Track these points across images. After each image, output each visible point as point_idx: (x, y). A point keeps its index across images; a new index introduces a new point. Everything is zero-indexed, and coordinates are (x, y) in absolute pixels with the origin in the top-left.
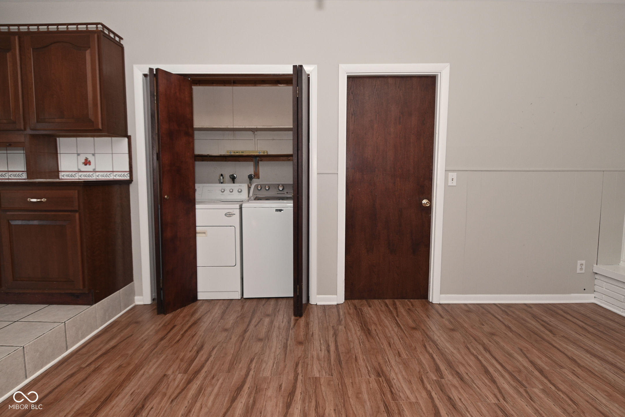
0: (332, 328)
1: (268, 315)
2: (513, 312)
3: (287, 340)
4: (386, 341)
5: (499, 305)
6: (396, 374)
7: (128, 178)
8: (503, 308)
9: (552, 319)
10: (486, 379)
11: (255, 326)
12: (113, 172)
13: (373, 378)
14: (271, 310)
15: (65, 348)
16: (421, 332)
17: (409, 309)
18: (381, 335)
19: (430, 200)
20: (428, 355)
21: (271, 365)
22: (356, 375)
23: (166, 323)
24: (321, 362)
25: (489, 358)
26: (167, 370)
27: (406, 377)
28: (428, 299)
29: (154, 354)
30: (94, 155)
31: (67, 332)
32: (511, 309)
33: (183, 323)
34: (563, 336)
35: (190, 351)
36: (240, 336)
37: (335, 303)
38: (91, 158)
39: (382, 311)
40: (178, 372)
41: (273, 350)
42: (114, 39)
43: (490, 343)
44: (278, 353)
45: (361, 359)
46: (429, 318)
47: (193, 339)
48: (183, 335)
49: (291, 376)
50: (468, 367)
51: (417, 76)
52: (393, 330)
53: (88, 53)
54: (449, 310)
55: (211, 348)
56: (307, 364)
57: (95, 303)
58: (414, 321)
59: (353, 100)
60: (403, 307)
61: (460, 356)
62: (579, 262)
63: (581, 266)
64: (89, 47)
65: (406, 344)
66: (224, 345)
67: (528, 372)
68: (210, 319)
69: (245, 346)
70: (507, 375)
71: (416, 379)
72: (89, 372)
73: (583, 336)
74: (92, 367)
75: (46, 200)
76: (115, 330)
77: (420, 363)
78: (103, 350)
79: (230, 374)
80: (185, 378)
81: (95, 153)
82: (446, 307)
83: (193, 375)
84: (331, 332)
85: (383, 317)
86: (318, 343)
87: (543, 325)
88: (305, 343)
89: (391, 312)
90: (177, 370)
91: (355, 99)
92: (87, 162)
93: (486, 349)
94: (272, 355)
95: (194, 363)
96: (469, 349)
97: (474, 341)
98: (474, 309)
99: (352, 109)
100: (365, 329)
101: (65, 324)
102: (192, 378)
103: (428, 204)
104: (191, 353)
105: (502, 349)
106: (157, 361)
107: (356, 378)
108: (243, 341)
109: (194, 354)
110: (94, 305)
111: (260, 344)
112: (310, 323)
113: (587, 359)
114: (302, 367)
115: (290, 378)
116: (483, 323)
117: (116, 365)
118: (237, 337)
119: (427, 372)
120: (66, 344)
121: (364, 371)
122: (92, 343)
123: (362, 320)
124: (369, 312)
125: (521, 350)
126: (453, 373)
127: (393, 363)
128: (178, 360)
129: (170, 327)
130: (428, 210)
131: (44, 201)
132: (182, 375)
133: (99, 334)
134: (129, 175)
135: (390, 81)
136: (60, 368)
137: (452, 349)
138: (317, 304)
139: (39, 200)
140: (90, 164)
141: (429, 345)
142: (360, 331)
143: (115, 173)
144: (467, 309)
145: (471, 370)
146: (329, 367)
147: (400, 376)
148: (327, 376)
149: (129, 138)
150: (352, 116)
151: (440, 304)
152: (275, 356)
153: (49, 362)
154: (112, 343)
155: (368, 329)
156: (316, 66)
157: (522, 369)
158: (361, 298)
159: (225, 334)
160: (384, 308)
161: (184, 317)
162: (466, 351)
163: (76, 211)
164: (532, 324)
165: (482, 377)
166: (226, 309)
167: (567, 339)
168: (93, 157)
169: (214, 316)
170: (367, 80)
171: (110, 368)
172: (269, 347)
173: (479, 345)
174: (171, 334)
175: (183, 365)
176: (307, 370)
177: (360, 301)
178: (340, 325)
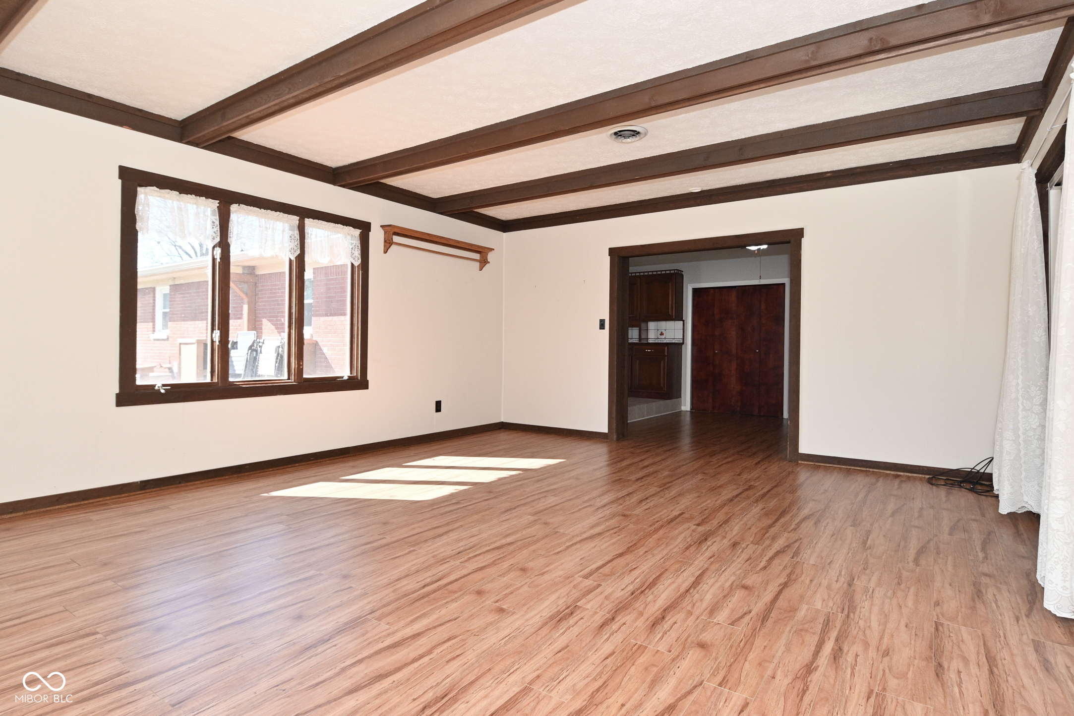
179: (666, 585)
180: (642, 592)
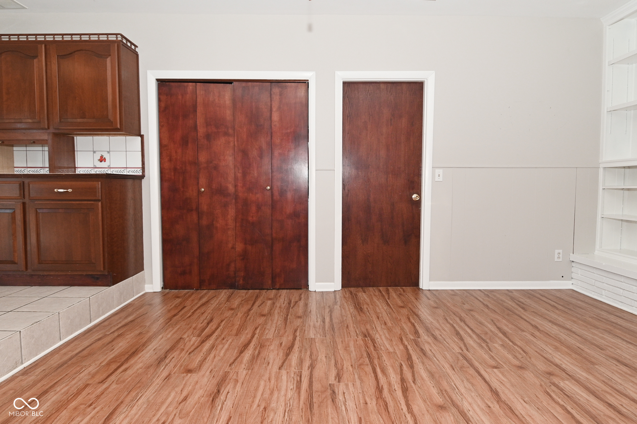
0: (328, 307)
1: (270, 299)
2: (495, 296)
3: (287, 315)
4: (375, 315)
5: (483, 291)
6: (380, 336)
7: (141, 174)
8: (486, 293)
9: (528, 300)
10: (456, 338)
11: (259, 307)
12: (126, 168)
13: (360, 338)
14: (273, 295)
15: (89, 321)
16: (408, 309)
17: (400, 294)
18: (372, 312)
19: (420, 194)
20: (410, 324)
21: (273, 331)
22: (346, 336)
23: (176, 304)
24: (316, 329)
25: (462, 326)
26: (183, 335)
27: (389, 337)
28: (419, 287)
29: (169, 325)
30: (109, 152)
31: (91, 306)
32: (493, 293)
33: (192, 305)
34: (534, 312)
35: (202, 323)
36: (245, 313)
37: (332, 290)
38: (106, 155)
39: (375, 295)
40: (192, 336)
41: (275, 322)
42: (131, 47)
43: (466, 316)
44: (279, 324)
45: (352, 327)
46: (417, 300)
47: (203, 315)
48: (193, 313)
49: (291, 338)
50: (443, 331)
51: (407, 82)
52: (383, 308)
53: (108, 60)
54: (437, 295)
55: (219, 321)
56: (304, 330)
57: (113, 285)
58: (403, 302)
59: (349, 104)
60: (395, 292)
61: (438, 325)
62: (557, 251)
63: (559, 254)
64: (110, 55)
65: (392, 317)
66: (232, 319)
67: (494, 334)
68: (217, 302)
69: (250, 319)
70: (474, 336)
71: (397, 338)
72: (114, 337)
73: (552, 312)
74: (116, 334)
75: (71, 190)
76: (130, 310)
77: (402, 329)
78: (123, 323)
79: (237, 337)
80: (199, 340)
81: (110, 151)
82: (434, 292)
83: (206, 337)
84: (327, 310)
85: (375, 299)
86: (315, 317)
87: (518, 304)
88: (304, 317)
89: (383, 296)
90: (191, 335)
91: (350, 103)
92: (102, 159)
93: (461, 320)
94: (274, 325)
95: (206, 331)
96: (447, 320)
97: (453, 315)
98: (459, 293)
99: (347, 111)
100: (358, 307)
101: (90, 299)
102: (205, 339)
103: (417, 198)
104: (202, 324)
105: (476, 320)
106: (173, 330)
107: (346, 339)
108: (248, 316)
109: (205, 325)
110: (112, 286)
111: (263, 319)
112: (308, 304)
113: (547, 326)
114: (300, 332)
115: (289, 339)
116: (465, 303)
117: (137, 332)
118: (243, 314)
119: (407, 335)
120: (90, 317)
121: (353, 334)
122: (112, 319)
123: (356, 301)
124: (363, 296)
125: (492, 321)
126: (429, 335)
127: (379, 329)
128: (191, 330)
129: (181, 307)
130: (418, 204)
131: (69, 191)
132: (196, 338)
133: (117, 312)
134: (141, 171)
135: (382, 86)
136: (87, 335)
137: (431, 320)
138: (315, 291)
139: (65, 190)
140: (105, 161)
141: (413, 317)
142: (354, 309)
143: (128, 170)
144: (453, 293)
145: (445, 333)
146: (324, 332)
147: (383, 337)
148: (322, 337)
149: (142, 137)
150: (348, 118)
151: (429, 290)
152: (276, 325)
153: (77, 330)
154: (130, 318)
155: (361, 308)
156: (315, 72)
157: (489, 332)
158: (358, 286)
159: (231, 312)
160: (377, 293)
161: (193, 300)
162: (444, 321)
163: (99, 200)
164: (508, 304)
165: (454, 337)
166: (231, 295)
167: (536, 313)
168: (109, 154)
169: (220, 300)
170: (361, 85)
171: (132, 334)
172: (271, 320)
173: (456, 317)
174: (183, 312)
175: (196, 332)
176: (304, 334)
177: (356, 288)
178: (336, 305)
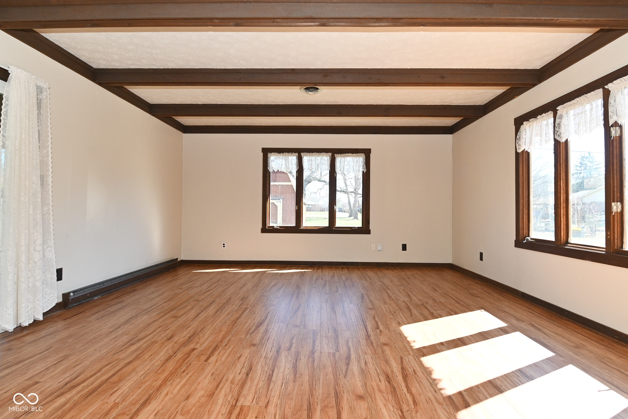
179: (212, 312)
180: (221, 308)
